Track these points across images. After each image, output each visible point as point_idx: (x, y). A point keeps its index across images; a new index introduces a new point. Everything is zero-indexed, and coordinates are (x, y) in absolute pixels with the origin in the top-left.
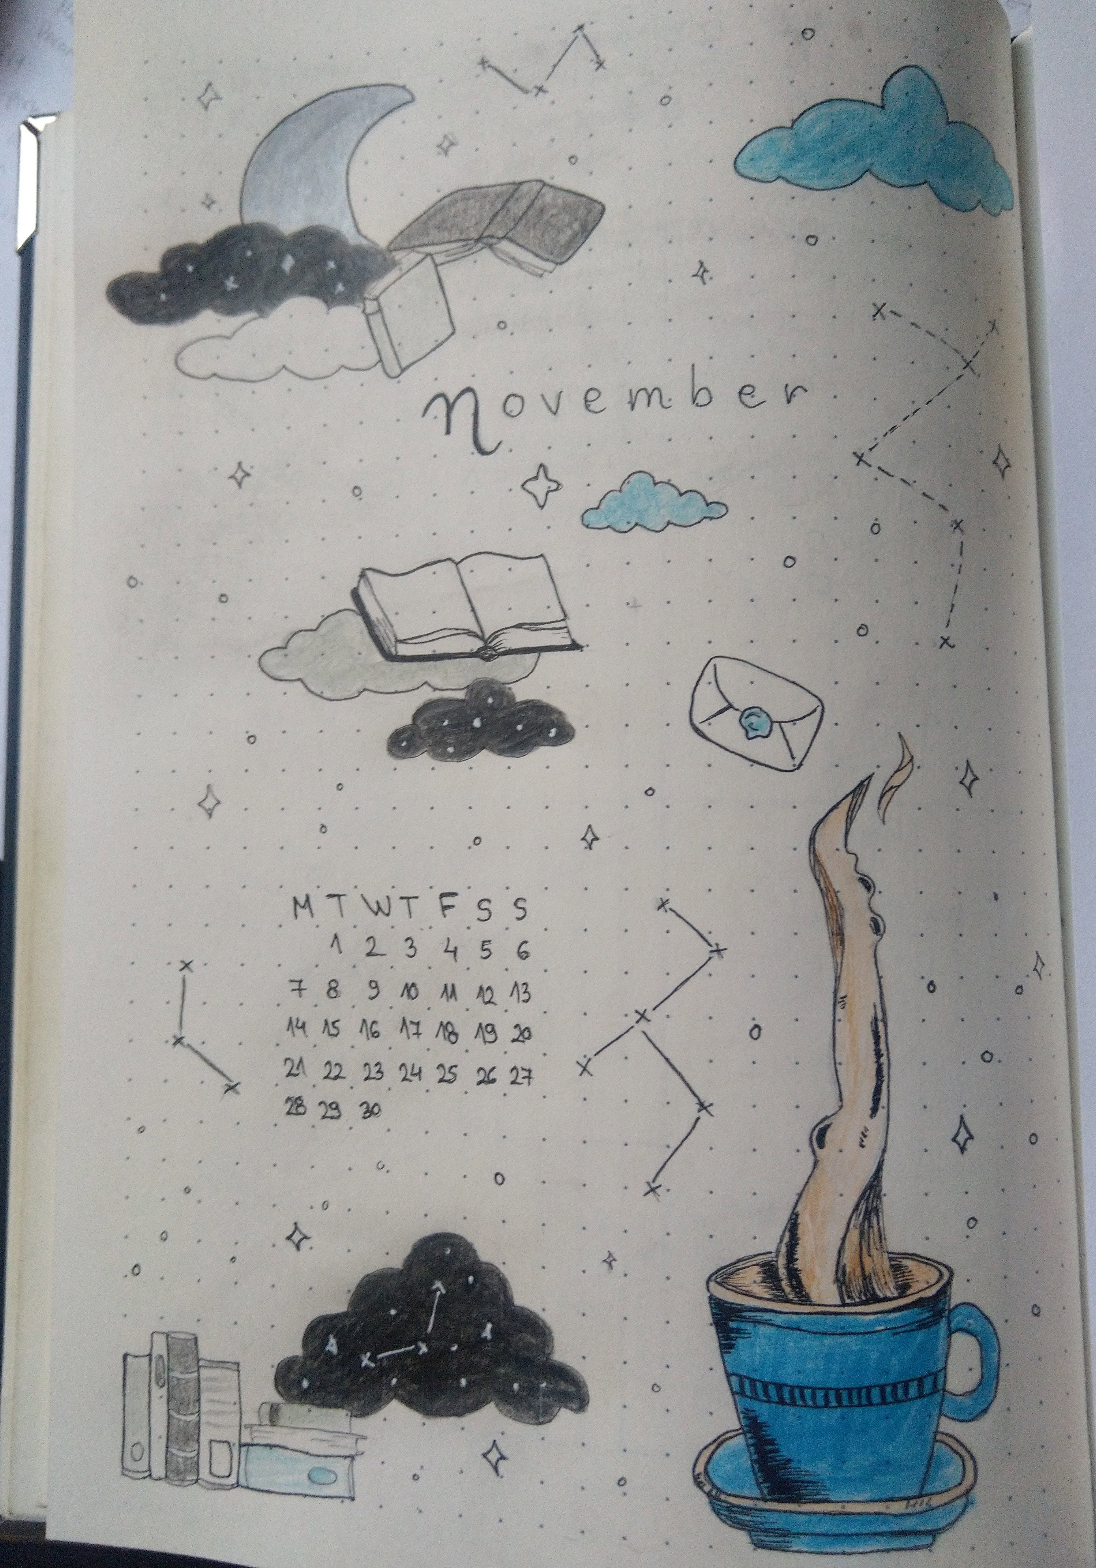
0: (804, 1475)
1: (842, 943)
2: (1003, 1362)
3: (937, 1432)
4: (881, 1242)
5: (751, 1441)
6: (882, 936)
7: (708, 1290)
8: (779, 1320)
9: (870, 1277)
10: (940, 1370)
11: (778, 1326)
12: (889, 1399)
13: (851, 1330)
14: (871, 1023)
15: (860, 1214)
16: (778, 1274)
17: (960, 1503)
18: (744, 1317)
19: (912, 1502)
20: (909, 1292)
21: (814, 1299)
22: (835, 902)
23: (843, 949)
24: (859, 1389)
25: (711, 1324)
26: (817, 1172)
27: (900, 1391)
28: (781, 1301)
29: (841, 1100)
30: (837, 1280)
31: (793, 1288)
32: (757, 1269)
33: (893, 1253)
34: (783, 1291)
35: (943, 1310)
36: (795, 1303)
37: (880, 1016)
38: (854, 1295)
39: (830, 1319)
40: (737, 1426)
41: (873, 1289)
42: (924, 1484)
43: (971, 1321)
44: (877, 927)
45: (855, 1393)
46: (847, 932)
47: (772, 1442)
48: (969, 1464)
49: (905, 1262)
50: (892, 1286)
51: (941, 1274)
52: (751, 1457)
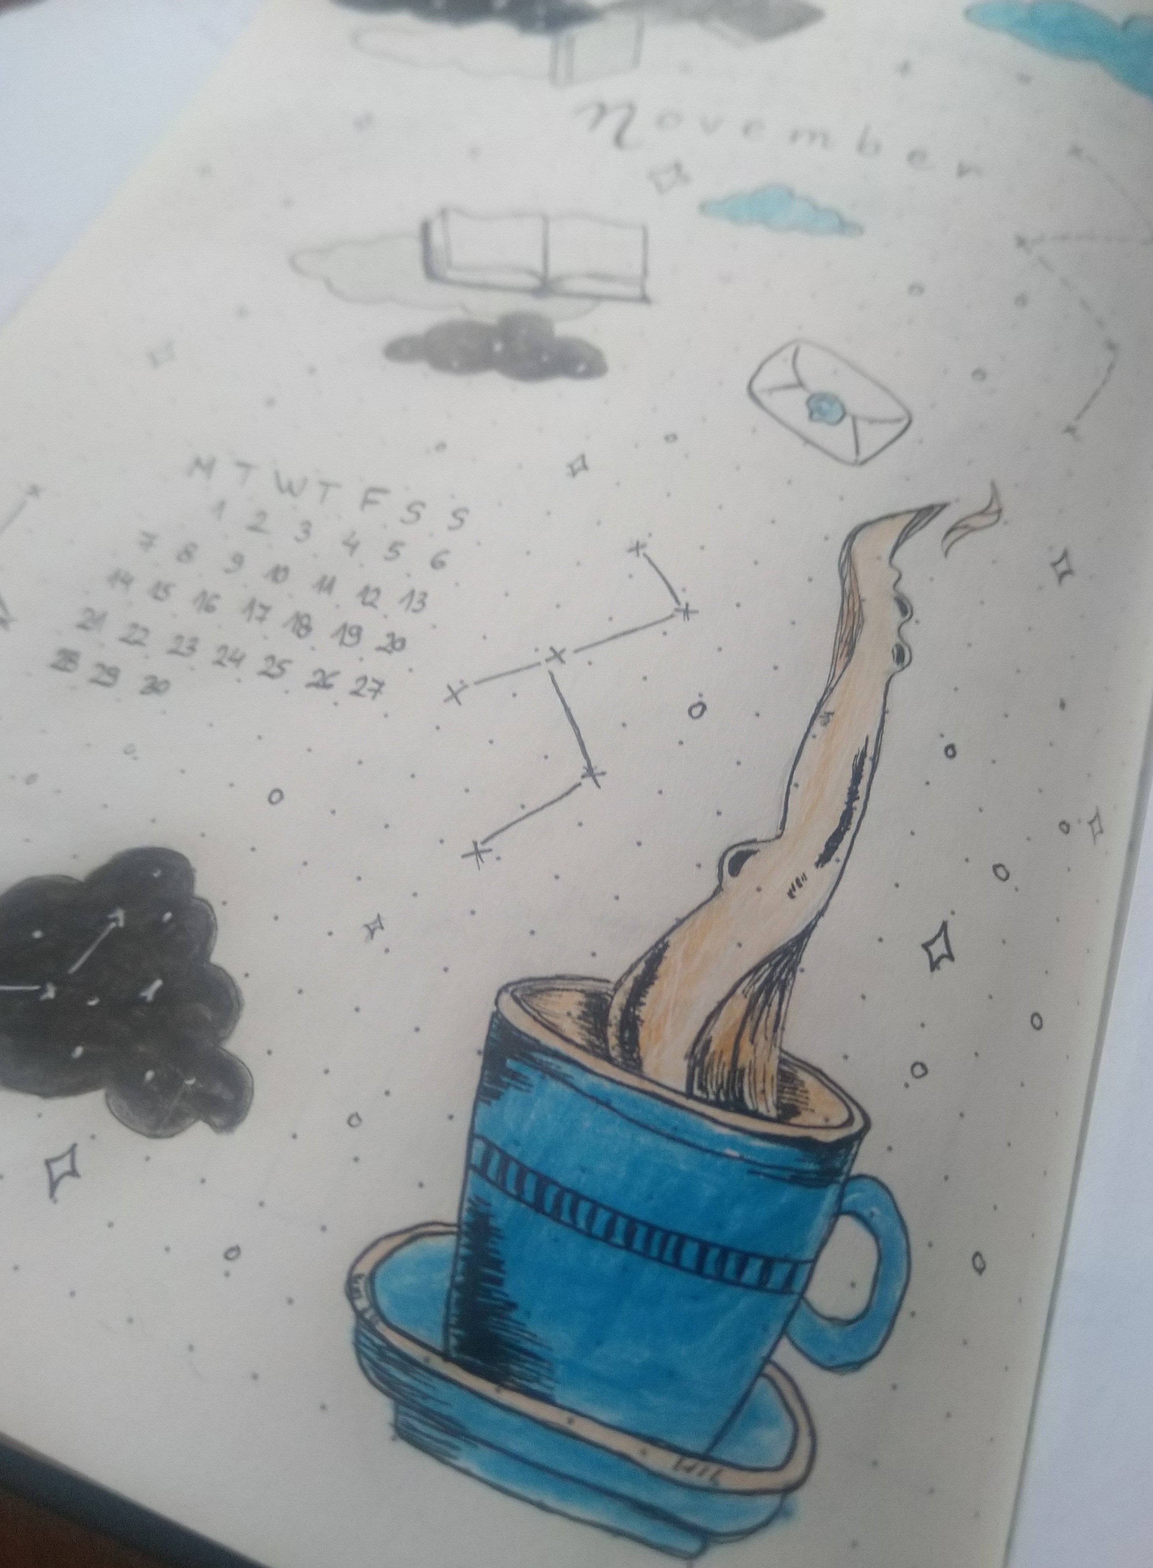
0: (528, 1340)
1: (850, 654)
2: (909, 1304)
3: (767, 1360)
4: (775, 1031)
5: (463, 1251)
6: (903, 669)
7: (496, 1003)
8: (584, 1081)
9: (742, 1071)
10: (806, 1262)
11: (578, 1090)
12: (710, 1268)
13: (687, 1137)
14: (856, 756)
15: (758, 980)
16: (607, 1015)
17: (769, 1503)
18: (533, 1059)
19: (689, 1462)
20: (794, 1120)
21: (648, 1068)
22: (856, 609)
23: (849, 661)
24: (667, 1234)
25: (479, 1053)
26: (715, 902)
27: (731, 1265)
28: (597, 1055)
29: (783, 827)
30: (691, 1055)
31: (622, 1042)
32: (580, 997)
33: (786, 1053)
34: (606, 1041)
35: (838, 1172)
36: (617, 1066)
37: (870, 752)
38: (709, 1087)
39: (660, 1108)
40: (452, 1218)
41: (741, 1091)
42: (718, 1438)
43: (875, 1210)
44: (900, 656)
45: (657, 1237)
46: (860, 646)
47: (497, 1264)
48: (804, 1443)
49: (802, 1075)
50: (771, 1099)
51: (850, 1121)
52: (453, 1277)
